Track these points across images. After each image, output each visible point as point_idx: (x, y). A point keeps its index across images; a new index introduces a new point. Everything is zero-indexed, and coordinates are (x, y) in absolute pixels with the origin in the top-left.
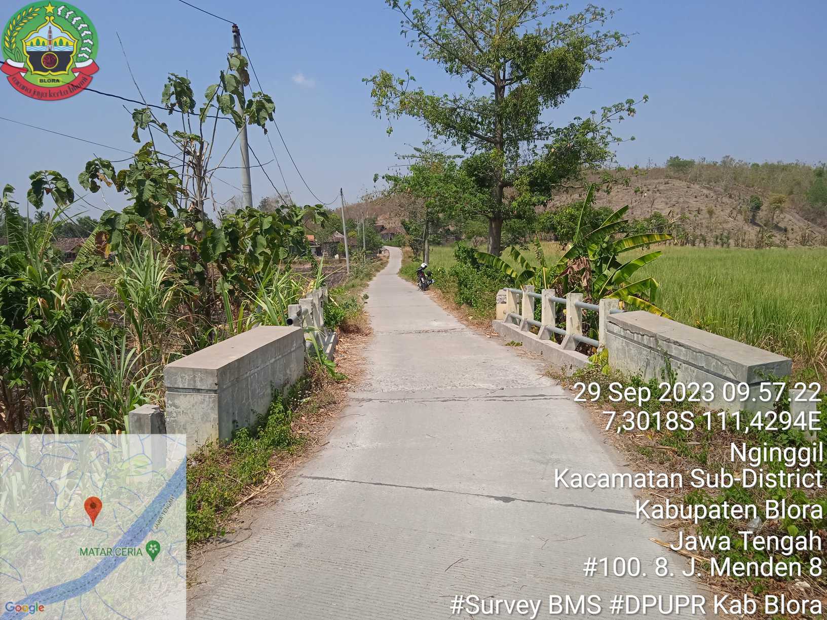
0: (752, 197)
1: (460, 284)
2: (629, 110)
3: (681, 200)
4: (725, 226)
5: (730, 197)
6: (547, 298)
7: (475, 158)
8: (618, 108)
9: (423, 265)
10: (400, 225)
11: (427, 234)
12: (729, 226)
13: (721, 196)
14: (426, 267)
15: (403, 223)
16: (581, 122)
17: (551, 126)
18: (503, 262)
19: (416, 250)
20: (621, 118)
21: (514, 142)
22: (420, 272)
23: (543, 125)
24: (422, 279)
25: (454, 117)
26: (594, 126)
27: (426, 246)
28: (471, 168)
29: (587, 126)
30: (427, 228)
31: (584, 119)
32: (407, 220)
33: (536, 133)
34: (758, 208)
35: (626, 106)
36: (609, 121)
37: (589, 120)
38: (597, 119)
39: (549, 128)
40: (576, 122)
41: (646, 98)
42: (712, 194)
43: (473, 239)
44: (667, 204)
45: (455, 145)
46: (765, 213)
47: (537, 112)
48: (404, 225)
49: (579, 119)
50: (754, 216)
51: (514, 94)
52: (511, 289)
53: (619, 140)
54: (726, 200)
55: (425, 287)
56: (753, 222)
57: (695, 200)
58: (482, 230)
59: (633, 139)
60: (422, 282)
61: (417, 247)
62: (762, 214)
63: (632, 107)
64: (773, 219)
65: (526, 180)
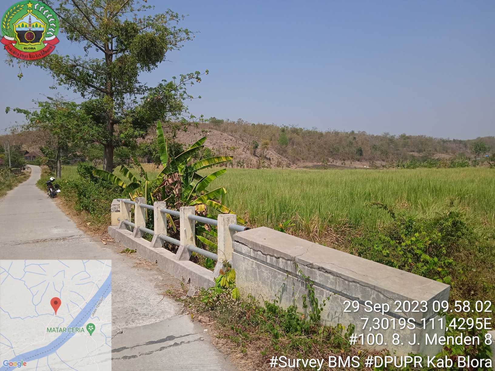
0: (253, 141)
1: (80, 194)
2: (197, 78)
3: (218, 141)
4: (241, 156)
5: (243, 141)
6: (159, 209)
7: (91, 102)
8: (191, 76)
9: (52, 179)
10: (39, 150)
11: (59, 157)
12: (243, 156)
13: (238, 140)
14: (54, 180)
15: (41, 149)
16: (166, 83)
17: (146, 86)
18: (116, 177)
19: (52, 168)
20: (192, 83)
21: (120, 93)
22: (50, 184)
23: (141, 84)
24: (51, 189)
25: (75, 72)
26: (175, 86)
27: (58, 165)
28: (89, 109)
29: (171, 86)
30: (59, 152)
31: (169, 82)
32: (43, 146)
33: (136, 89)
34: (256, 147)
35: (195, 76)
36: (184, 84)
37: (171, 83)
38: (177, 82)
39: (145, 87)
40: (163, 83)
41: (207, 71)
42: (234, 139)
43: (94, 161)
44: (211, 143)
45: (76, 92)
46: (260, 150)
47: (136, 74)
48: (42, 151)
49: (165, 81)
50: (255, 151)
51: (120, 60)
52: (124, 200)
53: (191, 97)
54: (241, 142)
55: (53, 195)
56: (254, 154)
57: (226, 141)
58: (99, 155)
59: (200, 97)
60: (50, 192)
61: (52, 166)
62: (259, 150)
63: (199, 77)
64: (264, 153)
65: (130, 120)
